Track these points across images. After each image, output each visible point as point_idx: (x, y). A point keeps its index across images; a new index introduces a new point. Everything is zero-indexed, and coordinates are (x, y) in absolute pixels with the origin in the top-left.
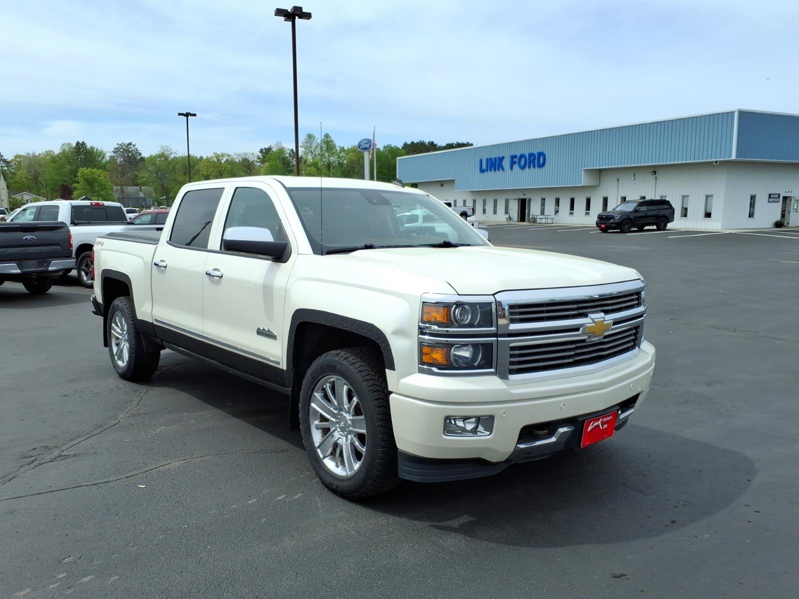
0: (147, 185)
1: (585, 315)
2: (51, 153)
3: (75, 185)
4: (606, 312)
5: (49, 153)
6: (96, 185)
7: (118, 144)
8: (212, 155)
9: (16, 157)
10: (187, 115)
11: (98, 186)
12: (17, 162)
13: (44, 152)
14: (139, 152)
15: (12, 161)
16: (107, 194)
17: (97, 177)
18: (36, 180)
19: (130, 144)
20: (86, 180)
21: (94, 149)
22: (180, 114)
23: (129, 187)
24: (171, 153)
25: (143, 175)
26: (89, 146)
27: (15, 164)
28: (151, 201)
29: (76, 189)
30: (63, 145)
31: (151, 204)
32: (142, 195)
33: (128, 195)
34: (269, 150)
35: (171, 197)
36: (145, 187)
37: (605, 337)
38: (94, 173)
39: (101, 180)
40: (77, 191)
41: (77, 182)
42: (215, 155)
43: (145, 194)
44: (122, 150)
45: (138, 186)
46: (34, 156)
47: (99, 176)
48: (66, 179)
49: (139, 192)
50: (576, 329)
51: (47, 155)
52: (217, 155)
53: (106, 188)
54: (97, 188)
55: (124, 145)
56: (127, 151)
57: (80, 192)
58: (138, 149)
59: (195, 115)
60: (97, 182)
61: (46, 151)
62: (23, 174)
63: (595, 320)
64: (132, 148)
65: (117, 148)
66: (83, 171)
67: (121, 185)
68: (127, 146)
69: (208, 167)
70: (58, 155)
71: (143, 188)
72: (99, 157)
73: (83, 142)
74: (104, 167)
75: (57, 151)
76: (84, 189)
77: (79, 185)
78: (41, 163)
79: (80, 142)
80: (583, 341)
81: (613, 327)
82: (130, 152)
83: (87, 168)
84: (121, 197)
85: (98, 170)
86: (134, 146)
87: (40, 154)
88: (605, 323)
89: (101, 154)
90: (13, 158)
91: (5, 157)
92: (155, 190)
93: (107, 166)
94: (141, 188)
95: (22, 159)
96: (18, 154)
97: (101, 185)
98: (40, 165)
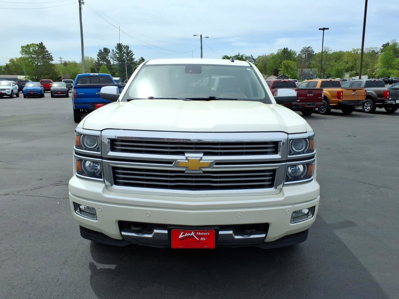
0: (314, 68)
1: (183, 153)
2: (273, 54)
3: (280, 69)
4: (206, 154)
5: (272, 54)
6: (289, 68)
7: (303, 48)
8: (352, 50)
9: (258, 57)
10: (324, 29)
11: (290, 69)
12: (259, 59)
13: (270, 54)
14: (313, 51)
15: (257, 59)
16: (294, 73)
17: (290, 65)
18: (265, 67)
19: (309, 47)
20: (285, 66)
21: (291, 51)
22: (320, 29)
23: (306, 69)
24: (329, 51)
25: (313, 62)
26: (289, 50)
27: (258, 60)
28: (315, 76)
29: (280, 71)
30: (278, 50)
31: (315, 77)
32: (311, 73)
33: (304, 73)
34: (388, 44)
35: (326, 73)
36: (313, 69)
37: (205, 172)
38: (289, 63)
39: (292, 66)
40: (280, 72)
41: (282, 68)
42: (353, 50)
43: (313, 72)
44: (305, 51)
45: (310, 68)
46: (266, 56)
47: (291, 64)
48: (277, 66)
49: (310, 71)
50: (170, 162)
51: (271, 55)
52: (354, 50)
53: (294, 70)
54: (289, 70)
55: (306, 48)
56: (308, 51)
57: (282, 72)
58: (313, 50)
59: (328, 29)
60: (290, 67)
61: (271, 54)
62: (260, 64)
63: (188, 158)
64: (310, 49)
65: (303, 50)
66: (285, 62)
67: (301, 68)
68: (307, 48)
69: (348, 57)
70: (275, 55)
71: (312, 69)
72: (293, 55)
73: (287, 48)
74: (295, 60)
75: (275, 53)
76: (284, 71)
77: (282, 69)
78: (268, 59)
79: (286, 48)
80: (183, 172)
81: (214, 166)
82: (309, 51)
83: (286, 61)
84: (301, 74)
85: (291, 61)
86: (311, 48)
87: (268, 55)
88: (201, 161)
89: (295, 53)
90: (257, 57)
91: (254, 57)
92: (318, 70)
93: (296, 59)
94: (311, 69)
95: (261, 58)
96: (259, 55)
97: (291, 68)
98: (268, 60)
